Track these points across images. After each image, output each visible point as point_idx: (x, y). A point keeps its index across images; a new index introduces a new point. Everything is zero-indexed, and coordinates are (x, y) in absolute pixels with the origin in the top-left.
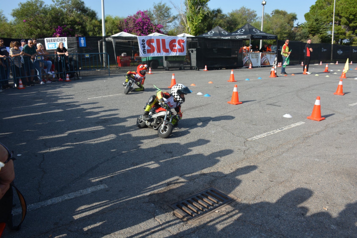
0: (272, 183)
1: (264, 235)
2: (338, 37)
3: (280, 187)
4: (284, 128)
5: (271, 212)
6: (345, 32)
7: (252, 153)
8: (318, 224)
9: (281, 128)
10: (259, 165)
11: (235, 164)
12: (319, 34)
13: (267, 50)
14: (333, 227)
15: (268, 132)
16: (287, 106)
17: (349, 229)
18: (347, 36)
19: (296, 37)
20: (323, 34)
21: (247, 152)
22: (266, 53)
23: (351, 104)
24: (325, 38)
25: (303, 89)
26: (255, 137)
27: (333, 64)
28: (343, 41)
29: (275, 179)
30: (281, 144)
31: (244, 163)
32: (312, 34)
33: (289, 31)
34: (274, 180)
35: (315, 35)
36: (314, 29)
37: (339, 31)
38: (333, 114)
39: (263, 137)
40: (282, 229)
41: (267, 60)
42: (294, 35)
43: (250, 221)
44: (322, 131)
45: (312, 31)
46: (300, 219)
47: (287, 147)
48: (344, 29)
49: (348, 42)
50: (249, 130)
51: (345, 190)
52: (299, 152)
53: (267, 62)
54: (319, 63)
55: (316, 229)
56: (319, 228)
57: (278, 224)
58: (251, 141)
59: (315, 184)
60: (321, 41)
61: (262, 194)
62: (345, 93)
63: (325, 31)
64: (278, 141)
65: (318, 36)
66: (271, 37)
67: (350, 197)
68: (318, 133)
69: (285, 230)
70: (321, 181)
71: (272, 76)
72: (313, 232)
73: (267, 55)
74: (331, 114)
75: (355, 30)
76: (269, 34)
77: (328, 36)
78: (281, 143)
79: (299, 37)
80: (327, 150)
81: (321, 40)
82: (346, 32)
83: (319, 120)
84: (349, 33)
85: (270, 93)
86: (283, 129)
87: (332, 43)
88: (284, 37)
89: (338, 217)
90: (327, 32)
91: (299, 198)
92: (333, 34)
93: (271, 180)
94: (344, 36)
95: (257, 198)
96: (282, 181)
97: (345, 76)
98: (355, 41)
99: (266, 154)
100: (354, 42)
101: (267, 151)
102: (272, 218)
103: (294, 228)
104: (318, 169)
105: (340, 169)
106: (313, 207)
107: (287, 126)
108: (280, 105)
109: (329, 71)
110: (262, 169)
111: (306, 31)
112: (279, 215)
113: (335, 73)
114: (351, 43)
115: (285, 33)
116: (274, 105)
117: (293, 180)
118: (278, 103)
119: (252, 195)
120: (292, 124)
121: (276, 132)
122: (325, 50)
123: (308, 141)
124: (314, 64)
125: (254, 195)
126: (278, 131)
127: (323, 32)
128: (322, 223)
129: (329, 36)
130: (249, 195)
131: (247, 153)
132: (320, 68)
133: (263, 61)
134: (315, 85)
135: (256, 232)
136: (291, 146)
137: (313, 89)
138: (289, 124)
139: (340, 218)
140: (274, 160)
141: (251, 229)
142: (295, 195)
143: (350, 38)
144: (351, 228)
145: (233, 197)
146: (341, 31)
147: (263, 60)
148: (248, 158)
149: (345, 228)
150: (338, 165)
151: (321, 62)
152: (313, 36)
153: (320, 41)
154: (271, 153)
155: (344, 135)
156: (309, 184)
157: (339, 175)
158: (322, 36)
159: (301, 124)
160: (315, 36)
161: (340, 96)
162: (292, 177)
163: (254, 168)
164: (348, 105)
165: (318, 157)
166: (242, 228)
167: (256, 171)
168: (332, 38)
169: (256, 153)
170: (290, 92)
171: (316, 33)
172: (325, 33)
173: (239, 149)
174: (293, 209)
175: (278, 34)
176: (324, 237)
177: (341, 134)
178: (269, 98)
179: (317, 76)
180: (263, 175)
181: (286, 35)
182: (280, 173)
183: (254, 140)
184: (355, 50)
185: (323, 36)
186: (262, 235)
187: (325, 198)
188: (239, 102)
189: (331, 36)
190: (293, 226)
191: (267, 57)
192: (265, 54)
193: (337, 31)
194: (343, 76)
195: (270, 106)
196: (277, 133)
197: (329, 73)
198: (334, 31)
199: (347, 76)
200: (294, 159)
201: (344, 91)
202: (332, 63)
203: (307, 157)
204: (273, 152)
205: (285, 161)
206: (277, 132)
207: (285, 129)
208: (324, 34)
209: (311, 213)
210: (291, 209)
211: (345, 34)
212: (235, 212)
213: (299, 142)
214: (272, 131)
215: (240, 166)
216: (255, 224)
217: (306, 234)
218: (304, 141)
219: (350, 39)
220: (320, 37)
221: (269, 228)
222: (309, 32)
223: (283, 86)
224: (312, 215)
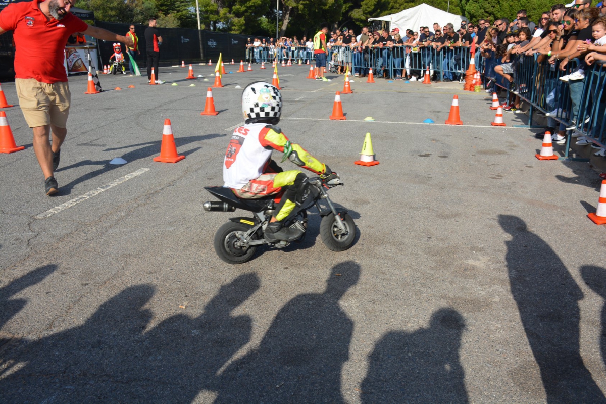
0: (87, 287)
1: (71, 387)
2: (208, 18)
3: (102, 292)
4: (112, 183)
5: (85, 341)
6: (217, 9)
7: (46, 240)
8: (169, 337)
9: (104, 186)
10: (60, 261)
11: (8, 270)
12: (176, 12)
13: (78, 41)
14: (195, 332)
15: (80, 197)
16: (119, 143)
17: (219, 327)
18: (221, 16)
19: (134, 16)
20: (182, 11)
21: (34, 242)
22: (76, 47)
23: (228, 128)
24: (186, 18)
25: (149, 110)
26: (51, 210)
27: (205, 64)
28: (217, 25)
29: (92, 279)
30: (105, 214)
31: (28, 264)
32: (162, 10)
33: (118, 4)
34: (90, 282)
35: (168, 13)
36: (166, 3)
37: (208, 7)
38: (200, 148)
39: (70, 206)
40: (106, 365)
41: (79, 61)
42: (129, 12)
43: (40, 372)
44: (179, 179)
45: (162, 5)
46: (139, 338)
47: (115, 217)
48: (214, 4)
49: (224, 26)
50: (39, 198)
51: (215, 267)
52: (138, 222)
53: (80, 66)
54: (180, 64)
55: (167, 345)
56: (172, 341)
57: (98, 359)
58: (45, 219)
59: (165, 271)
60: (181, 24)
61: (67, 312)
62: (220, 112)
63: (185, 5)
64: (98, 209)
65: (173, 15)
66: (80, 13)
67: (223, 277)
68: (172, 184)
69: (112, 365)
70: (176, 262)
71: (91, 92)
72: (162, 352)
73: (77, 50)
74: (195, 148)
75: (232, 6)
76: (79, 8)
77: (191, 15)
78: (105, 212)
79: (140, 17)
80: (186, 209)
81: (180, 22)
82: (219, 9)
83: (175, 161)
84: (223, 12)
85: (84, 124)
86: (109, 185)
87: (199, 29)
88: (111, 16)
89: (203, 314)
90: (189, 9)
91: (137, 302)
92: (198, 13)
93: (84, 283)
94: (216, 16)
95: (56, 323)
96: (105, 279)
97: (220, 83)
98: (235, 26)
99: (74, 237)
100: (233, 28)
101: (77, 232)
102: (86, 351)
103: (128, 356)
104: (171, 245)
105: (208, 237)
106: (162, 309)
107: (117, 180)
108: (104, 144)
109: (195, 77)
110: (67, 267)
111: (152, 5)
112: (99, 342)
113: (206, 80)
114: (230, 29)
115: (111, 9)
116: (92, 145)
117: (127, 273)
118: (101, 140)
119: (44, 320)
120: (126, 175)
121: (95, 193)
122: (187, 40)
123: (155, 199)
124: (171, 66)
125: (49, 319)
126: (99, 192)
127: (181, 8)
128: (176, 332)
129: (193, 16)
130: (38, 322)
131: (36, 242)
132: (181, 72)
133: (73, 63)
134: (170, 102)
135: (54, 387)
136: (123, 214)
137: (167, 110)
138: (121, 176)
139: (206, 315)
140: (91, 245)
141: (44, 386)
142: (130, 298)
143: (227, 20)
144: (222, 325)
145: (3, 336)
146: (211, 8)
147: (71, 62)
148: (36, 253)
149: (214, 328)
150: (204, 230)
151: (183, 62)
152: (166, 16)
153: (179, 24)
154: (85, 233)
155: (215, 179)
156: (155, 273)
157: (205, 246)
158: (181, 16)
159: (144, 172)
160: (169, 15)
161: (212, 117)
162: (125, 269)
163: (51, 268)
164: (223, 130)
165: (171, 224)
166: (24, 391)
167: (55, 273)
168: (197, 20)
169: (55, 239)
170: (123, 119)
171: (170, 9)
172: (184, 10)
173: (17, 239)
174: (127, 323)
175: (97, 9)
176: (181, 352)
177: (210, 179)
178: (84, 133)
179: (174, 86)
180: (68, 277)
181: (113, 13)
182: (103, 266)
183: (50, 215)
184: (234, 40)
185: (183, 15)
186: (67, 389)
187: (182, 290)
188: (17, 147)
189: (196, 16)
190: (126, 354)
191: (79, 55)
192: (74, 49)
193: (205, 7)
194: (217, 83)
195: (84, 147)
196: (97, 195)
197: (196, 80)
198: (199, 7)
199: (223, 83)
200: (128, 236)
201: (217, 109)
202: (201, 63)
203: (153, 227)
204: (89, 231)
205: (111, 243)
206: (97, 193)
207: (113, 185)
208: (184, 12)
209: (159, 320)
210: (123, 324)
211: (217, 12)
212: (6, 365)
213: (139, 205)
214: (87, 194)
215: (19, 273)
216: (52, 374)
217: (150, 358)
218: (148, 200)
219: (227, 22)
220: (178, 17)
221: (81, 371)
222: (158, 8)
223: (112, 108)
224: (159, 324)
